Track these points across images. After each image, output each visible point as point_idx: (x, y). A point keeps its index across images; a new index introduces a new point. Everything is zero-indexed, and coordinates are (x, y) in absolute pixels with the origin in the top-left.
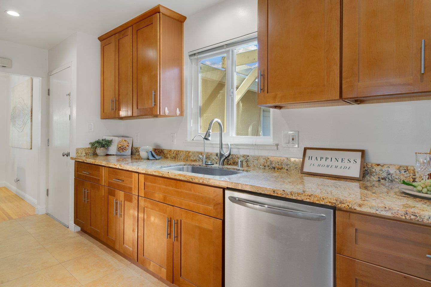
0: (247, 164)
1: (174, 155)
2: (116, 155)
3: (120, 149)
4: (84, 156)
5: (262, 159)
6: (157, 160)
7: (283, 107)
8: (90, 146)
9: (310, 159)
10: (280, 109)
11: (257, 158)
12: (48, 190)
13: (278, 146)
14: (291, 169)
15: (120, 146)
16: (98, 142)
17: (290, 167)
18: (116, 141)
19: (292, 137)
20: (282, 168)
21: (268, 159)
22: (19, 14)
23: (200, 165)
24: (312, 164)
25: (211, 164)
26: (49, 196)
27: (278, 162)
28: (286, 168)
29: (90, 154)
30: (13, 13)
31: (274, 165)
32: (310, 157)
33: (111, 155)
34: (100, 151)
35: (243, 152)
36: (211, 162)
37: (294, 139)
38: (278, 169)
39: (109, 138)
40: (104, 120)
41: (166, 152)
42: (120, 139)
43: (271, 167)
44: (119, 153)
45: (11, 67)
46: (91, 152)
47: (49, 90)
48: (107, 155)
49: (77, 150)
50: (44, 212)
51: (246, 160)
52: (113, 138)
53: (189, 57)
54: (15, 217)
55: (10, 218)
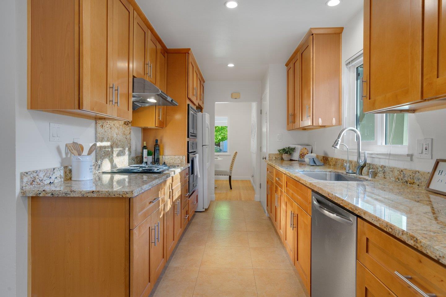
0: (384, 176)
1: (334, 163)
2: (298, 161)
3: (301, 156)
4: (275, 160)
5: (396, 171)
6: (318, 167)
7: (418, 109)
8: (277, 152)
9: (440, 173)
10: (414, 113)
11: (392, 170)
12: (260, 184)
13: (413, 157)
14: (422, 184)
15: (301, 153)
16: (284, 150)
17: (421, 182)
18: (299, 149)
19: (426, 146)
20: (414, 183)
21: (402, 171)
22: (234, 65)
23: (342, 173)
24: (440, 181)
25: (352, 172)
26: (261, 188)
27: (410, 175)
28: (418, 183)
29: (279, 159)
30: (231, 65)
31: (406, 179)
32: (441, 172)
33: (294, 160)
34: (285, 156)
35: (382, 163)
36: (353, 171)
37: (427, 149)
38: (410, 184)
39: (292, 146)
40: (290, 131)
41: (329, 159)
42: (302, 147)
43: (404, 181)
44: (300, 160)
45: (240, 98)
46: (279, 157)
47: (261, 111)
48: (291, 160)
49: (270, 155)
50: (259, 200)
51: (383, 171)
52: (296, 146)
53: (345, 66)
54: (243, 199)
55: (241, 199)
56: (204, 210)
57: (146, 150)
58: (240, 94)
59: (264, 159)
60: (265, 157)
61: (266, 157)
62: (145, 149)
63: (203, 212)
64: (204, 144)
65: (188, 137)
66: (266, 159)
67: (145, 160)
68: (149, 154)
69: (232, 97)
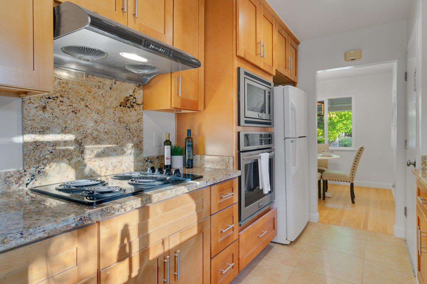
12: (405, 209)
45: (361, 59)
47: (406, 74)
50: (403, 237)
54: (370, 228)
55: (365, 227)
56: (288, 243)
57: (169, 147)
58: (361, 51)
59: (412, 166)
60: (412, 161)
61: (415, 163)
62: (167, 145)
63: (286, 245)
64: (286, 136)
65: (239, 124)
66: (415, 165)
67: (167, 162)
68: (174, 152)
69: (345, 59)
